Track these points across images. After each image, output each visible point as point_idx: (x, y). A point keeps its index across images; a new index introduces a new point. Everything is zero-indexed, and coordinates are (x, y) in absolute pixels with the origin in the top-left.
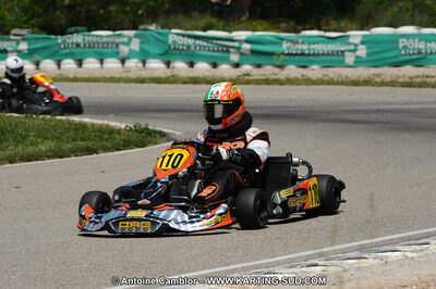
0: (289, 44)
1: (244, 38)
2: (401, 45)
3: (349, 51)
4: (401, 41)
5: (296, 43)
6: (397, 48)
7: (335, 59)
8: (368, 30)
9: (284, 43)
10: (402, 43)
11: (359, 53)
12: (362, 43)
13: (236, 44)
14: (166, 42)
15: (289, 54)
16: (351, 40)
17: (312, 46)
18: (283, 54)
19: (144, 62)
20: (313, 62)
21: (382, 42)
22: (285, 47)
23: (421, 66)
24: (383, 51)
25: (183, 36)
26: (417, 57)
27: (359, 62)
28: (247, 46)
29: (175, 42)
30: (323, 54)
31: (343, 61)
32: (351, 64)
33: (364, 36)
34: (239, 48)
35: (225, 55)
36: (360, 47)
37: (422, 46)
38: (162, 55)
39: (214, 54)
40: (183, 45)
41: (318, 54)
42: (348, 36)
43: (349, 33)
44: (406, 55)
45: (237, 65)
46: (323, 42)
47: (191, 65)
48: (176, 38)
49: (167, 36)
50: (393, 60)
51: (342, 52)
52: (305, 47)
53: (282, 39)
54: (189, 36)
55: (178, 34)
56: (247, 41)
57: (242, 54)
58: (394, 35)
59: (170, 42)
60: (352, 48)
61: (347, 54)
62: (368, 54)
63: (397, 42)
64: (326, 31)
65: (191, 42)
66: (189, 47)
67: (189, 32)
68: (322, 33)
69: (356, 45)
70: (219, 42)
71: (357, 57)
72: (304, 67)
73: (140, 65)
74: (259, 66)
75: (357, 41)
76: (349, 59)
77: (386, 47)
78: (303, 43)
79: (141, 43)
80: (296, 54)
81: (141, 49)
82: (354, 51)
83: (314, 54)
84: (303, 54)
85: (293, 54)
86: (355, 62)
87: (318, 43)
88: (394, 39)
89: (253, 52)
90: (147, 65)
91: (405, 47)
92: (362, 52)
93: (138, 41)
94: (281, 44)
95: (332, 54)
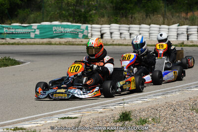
0: (7, 29)
2: (54, 30)
3: (32, 32)
4: (54, 27)
5: (10, 29)
6: (52, 31)
7: (26, 35)
8: (40, 23)
9: (5, 29)
11: (36, 33)
12: (37, 29)
16: (33, 27)
17: (16, 30)
20: (17, 37)
21: (46, 28)
22: (5, 30)
23: (62, 38)
24: (46, 32)
26: (61, 34)
27: (36, 36)
30: (21, 33)
31: (30, 36)
32: (33, 37)
33: (38, 26)
36: (37, 30)
37: (62, 29)
41: (19, 33)
42: (32, 26)
43: (32, 24)
44: (56, 33)
46: (21, 29)
50: (51, 36)
51: (29, 32)
52: (13, 30)
53: (3, 27)
58: (50, 25)
60: (33, 31)
61: (31, 33)
62: (40, 33)
63: (52, 29)
64: (22, 24)
68: (20, 25)
69: (35, 29)
71: (35, 34)
72: (13, 39)
75: (35, 28)
76: (32, 35)
77: (47, 30)
80: (10, 33)
82: (34, 32)
83: (17, 33)
84: (12, 33)
85: (8, 33)
86: (35, 36)
87: (19, 29)
88: (51, 27)
91: (55, 30)
92: (38, 32)
94: (3, 29)
95: (25, 33)
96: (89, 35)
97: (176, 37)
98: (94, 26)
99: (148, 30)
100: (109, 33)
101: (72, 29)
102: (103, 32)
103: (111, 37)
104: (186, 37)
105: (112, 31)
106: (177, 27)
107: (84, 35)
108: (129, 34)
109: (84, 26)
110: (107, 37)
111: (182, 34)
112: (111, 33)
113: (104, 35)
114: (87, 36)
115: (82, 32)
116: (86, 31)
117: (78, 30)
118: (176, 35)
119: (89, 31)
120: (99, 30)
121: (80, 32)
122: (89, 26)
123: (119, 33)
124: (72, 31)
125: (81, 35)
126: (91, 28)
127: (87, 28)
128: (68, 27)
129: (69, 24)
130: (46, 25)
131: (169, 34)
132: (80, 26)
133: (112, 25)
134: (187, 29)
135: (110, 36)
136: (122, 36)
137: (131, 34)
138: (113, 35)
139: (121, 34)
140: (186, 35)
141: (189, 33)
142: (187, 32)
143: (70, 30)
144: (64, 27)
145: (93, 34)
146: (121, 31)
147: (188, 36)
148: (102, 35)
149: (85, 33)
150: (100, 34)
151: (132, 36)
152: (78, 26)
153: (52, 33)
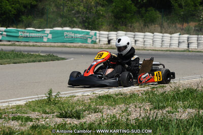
0: (22, 33)
1: (4, 30)
2: (65, 35)
6: (63, 35)
7: (40, 39)
8: (52, 28)
10: (65, 34)
11: (49, 37)
12: (50, 33)
16: (46, 32)
17: (31, 34)
21: (58, 33)
22: (20, 34)
23: (73, 43)
24: (58, 37)
26: (71, 39)
27: (49, 41)
28: (5, 33)
33: (51, 31)
34: (1, 34)
36: (49, 35)
37: (73, 35)
41: (33, 37)
42: (45, 31)
43: (45, 29)
44: (67, 38)
46: (35, 33)
51: (43, 36)
52: (28, 34)
53: (19, 31)
56: (5, 31)
58: (62, 31)
60: (46, 35)
62: (53, 38)
64: (36, 28)
68: (34, 29)
69: (48, 34)
71: (48, 38)
72: (28, 42)
75: (48, 32)
76: (45, 40)
77: (59, 35)
80: (24, 37)
84: (27, 37)
85: (23, 37)
86: (47, 41)
87: (33, 33)
89: (7, 35)
91: (66, 35)
92: (50, 36)
94: (18, 33)
95: (39, 37)
96: (97, 41)
97: (177, 45)
98: (101, 32)
99: (152, 38)
101: (82, 35)
102: (110, 38)
104: (187, 45)
106: (178, 36)
107: (92, 41)
108: (134, 41)
109: (92, 33)
111: (183, 42)
113: (112, 41)
114: (96, 42)
115: (91, 38)
116: (94, 37)
117: (87, 36)
118: (178, 43)
119: (98, 37)
120: (107, 36)
121: (90, 38)
122: (97, 32)
124: (82, 37)
125: (89, 41)
126: (100, 34)
127: (95, 34)
128: (79, 32)
129: (79, 30)
130: (58, 30)
131: (172, 42)
132: (89, 32)
133: (119, 32)
134: (188, 38)
137: (136, 41)
140: (187, 43)
141: (189, 41)
142: (188, 40)
143: (80, 35)
145: (101, 39)
147: (188, 44)
148: (109, 41)
149: (94, 39)
150: (107, 40)
151: (137, 42)
152: (87, 32)
153: (63, 37)
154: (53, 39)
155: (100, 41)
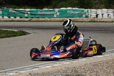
1: (28, 11)
2: (68, 12)
3: (55, 14)
4: (68, 11)
5: (42, 12)
7: (51, 16)
8: (60, 8)
9: (39, 12)
12: (58, 12)
13: (27, 12)
14: (9, 12)
15: (40, 15)
17: (46, 13)
18: (38, 15)
19: (3, 17)
20: (46, 16)
21: (63, 11)
22: (39, 13)
24: (63, 14)
25: (13, 10)
26: (72, 15)
28: (29, 13)
29: (11, 12)
30: (48, 15)
31: (53, 16)
33: (59, 10)
34: (27, 13)
35: (24, 15)
36: (58, 13)
38: (8, 15)
39: (21, 15)
40: (13, 12)
42: (55, 10)
43: (55, 9)
44: (69, 14)
45: (27, 18)
46: (48, 12)
47: (15, 17)
48: (11, 10)
49: (9, 10)
52: (44, 13)
53: (38, 11)
54: (14, 10)
55: (12, 10)
56: (29, 11)
57: (28, 15)
58: (66, 10)
59: (10, 12)
60: (56, 13)
62: (60, 14)
63: (67, 12)
64: (49, 9)
65: (15, 12)
66: (14, 13)
67: (15, 9)
68: (48, 9)
69: (57, 12)
70: (22, 12)
71: (57, 15)
72: (44, 18)
73: (2, 18)
74: (32, 18)
75: (57, 11)
76: (55, 16)
78: (43, 12)
79: (2, 12)
80: (42, 15)
81: (2, 13)
82: (56, 14)
83: (46, 15)
84: (43, 15)
86: (57, 16)
88: (66, 11)
89: (31, 14)
90: (4, 18)
91: (69, 13)
92: (58, 14)
93: (1, 11)
94: (38, 12)
95: (51, 15)
100: (101, 14)
101: (79, 12)
102: (97, 14)
103: (103, 17)
105: (103, 13)
107: (86, 16)
108: (113, 15)
109: (86, 10)
110: (100, 16)
112: (102, 14)
113: (98, 16)
114: (88, 16)
115: (85, 14)
116: (87, 13)
117: (82, 13)
119: (89, 13)
120: (95, 12)
121: (84, 14)
122: (89, 10)
123: (107, 14)
124: (79, 13)
125: (84, 16)
126: (91, 11)
127: (88, 11)
128: (76, 10)
130: (63, 10)
132: (84, 10)
135: (101, 16)
136: (109, 16)
138: (103, 16)
139: (108, 15)
143: (78, 12)
144: (74, 11)
146: (109, 13)
148: (97, 16)
149: (87, 14)
150: (96, 15)
152: (83, 10)
153: (67, 14)
154: (60, 16)
155: (91, 15)
